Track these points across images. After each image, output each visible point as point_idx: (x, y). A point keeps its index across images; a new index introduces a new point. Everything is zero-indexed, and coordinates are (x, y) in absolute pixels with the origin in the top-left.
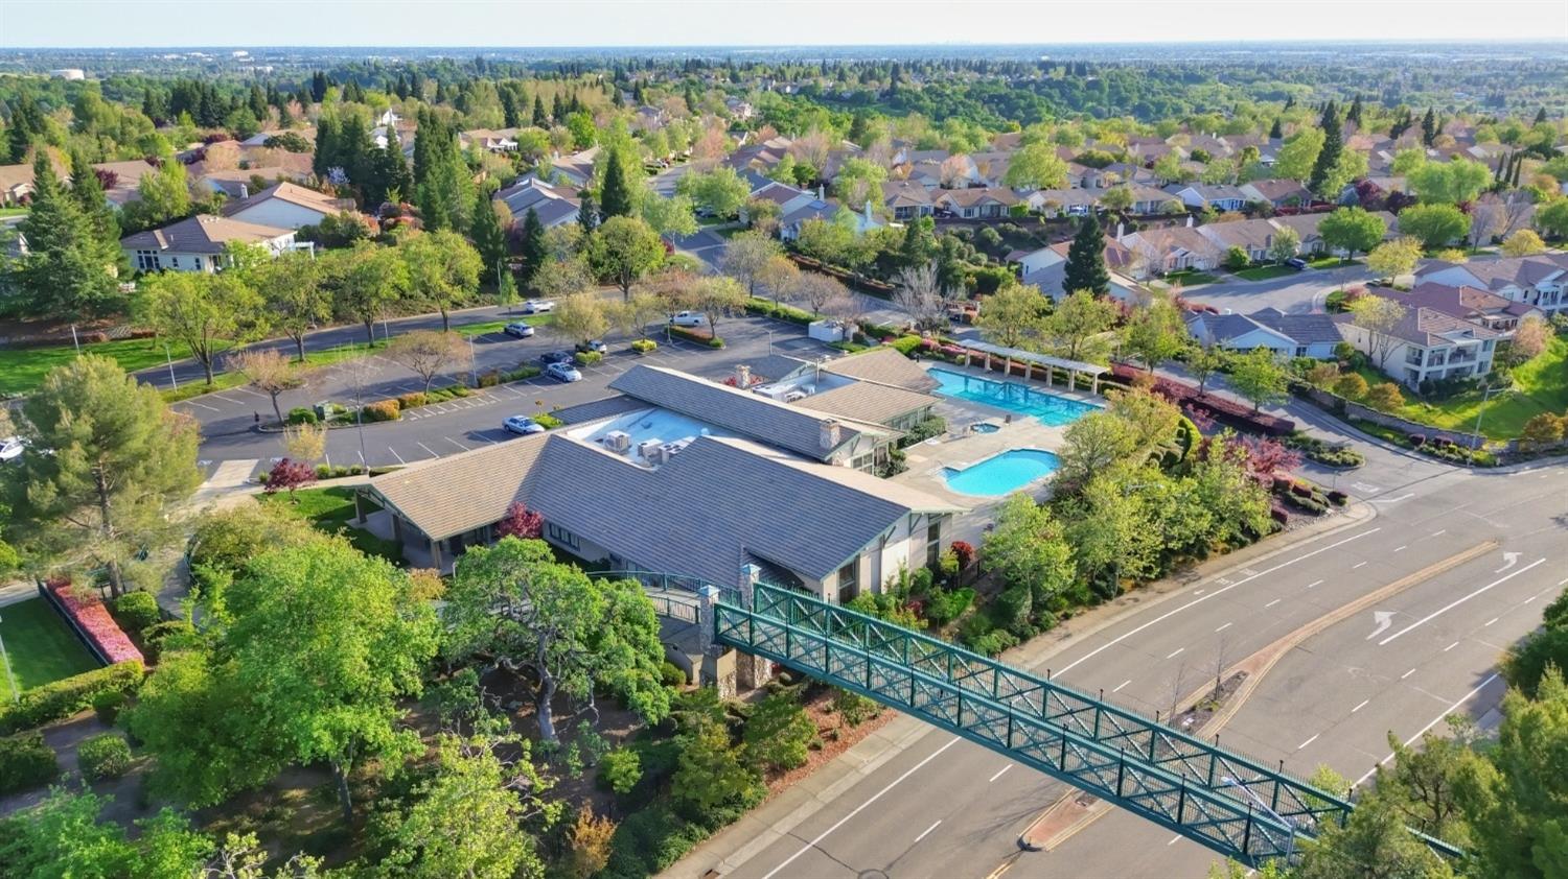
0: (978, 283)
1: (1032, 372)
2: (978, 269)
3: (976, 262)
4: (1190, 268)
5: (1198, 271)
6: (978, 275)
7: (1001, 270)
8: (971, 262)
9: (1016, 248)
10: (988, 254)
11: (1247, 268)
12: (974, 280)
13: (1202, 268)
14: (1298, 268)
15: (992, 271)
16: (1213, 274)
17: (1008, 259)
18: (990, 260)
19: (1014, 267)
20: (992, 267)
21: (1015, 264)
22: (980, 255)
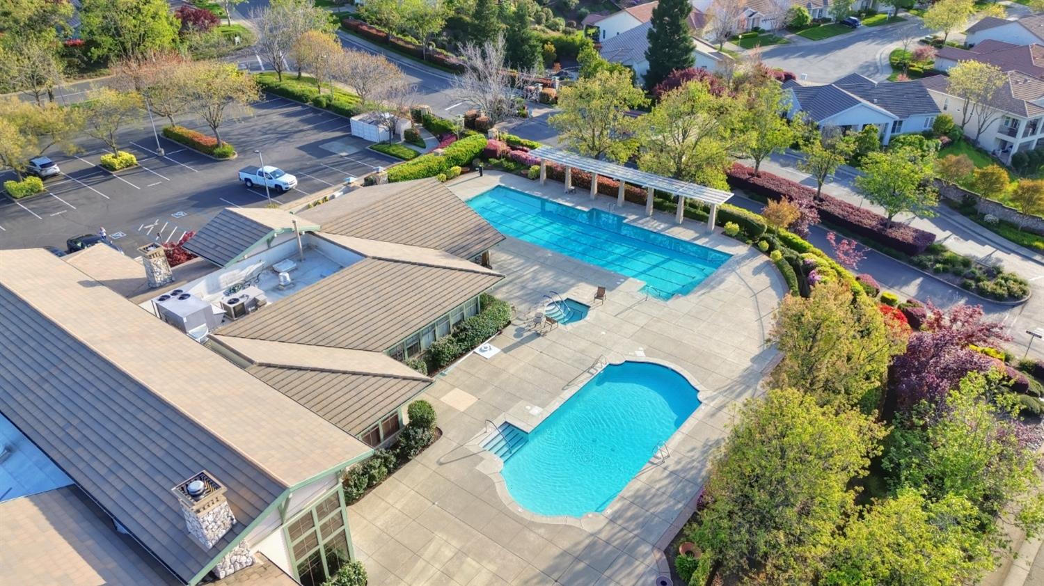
0: (557, 52)
1: (627, 192)
2: (556, 35)
3: (554, 27)
4: (756, 29)
5: (763, 31)
6: (556, 42)
7: (579, 36)
8: (548, 27)
9: (593, 11)
10: (566, 18)
11: (807, 27)
12: (553, 48)
13: (766, 29)
14: (853, 25)
15: (569, 38)
16: (777, 35)
17: (585, 22)
18: (568, 25)
19: (591, 31)
20: (569, 33)
21: (592, 27)
22: (557, 20)
